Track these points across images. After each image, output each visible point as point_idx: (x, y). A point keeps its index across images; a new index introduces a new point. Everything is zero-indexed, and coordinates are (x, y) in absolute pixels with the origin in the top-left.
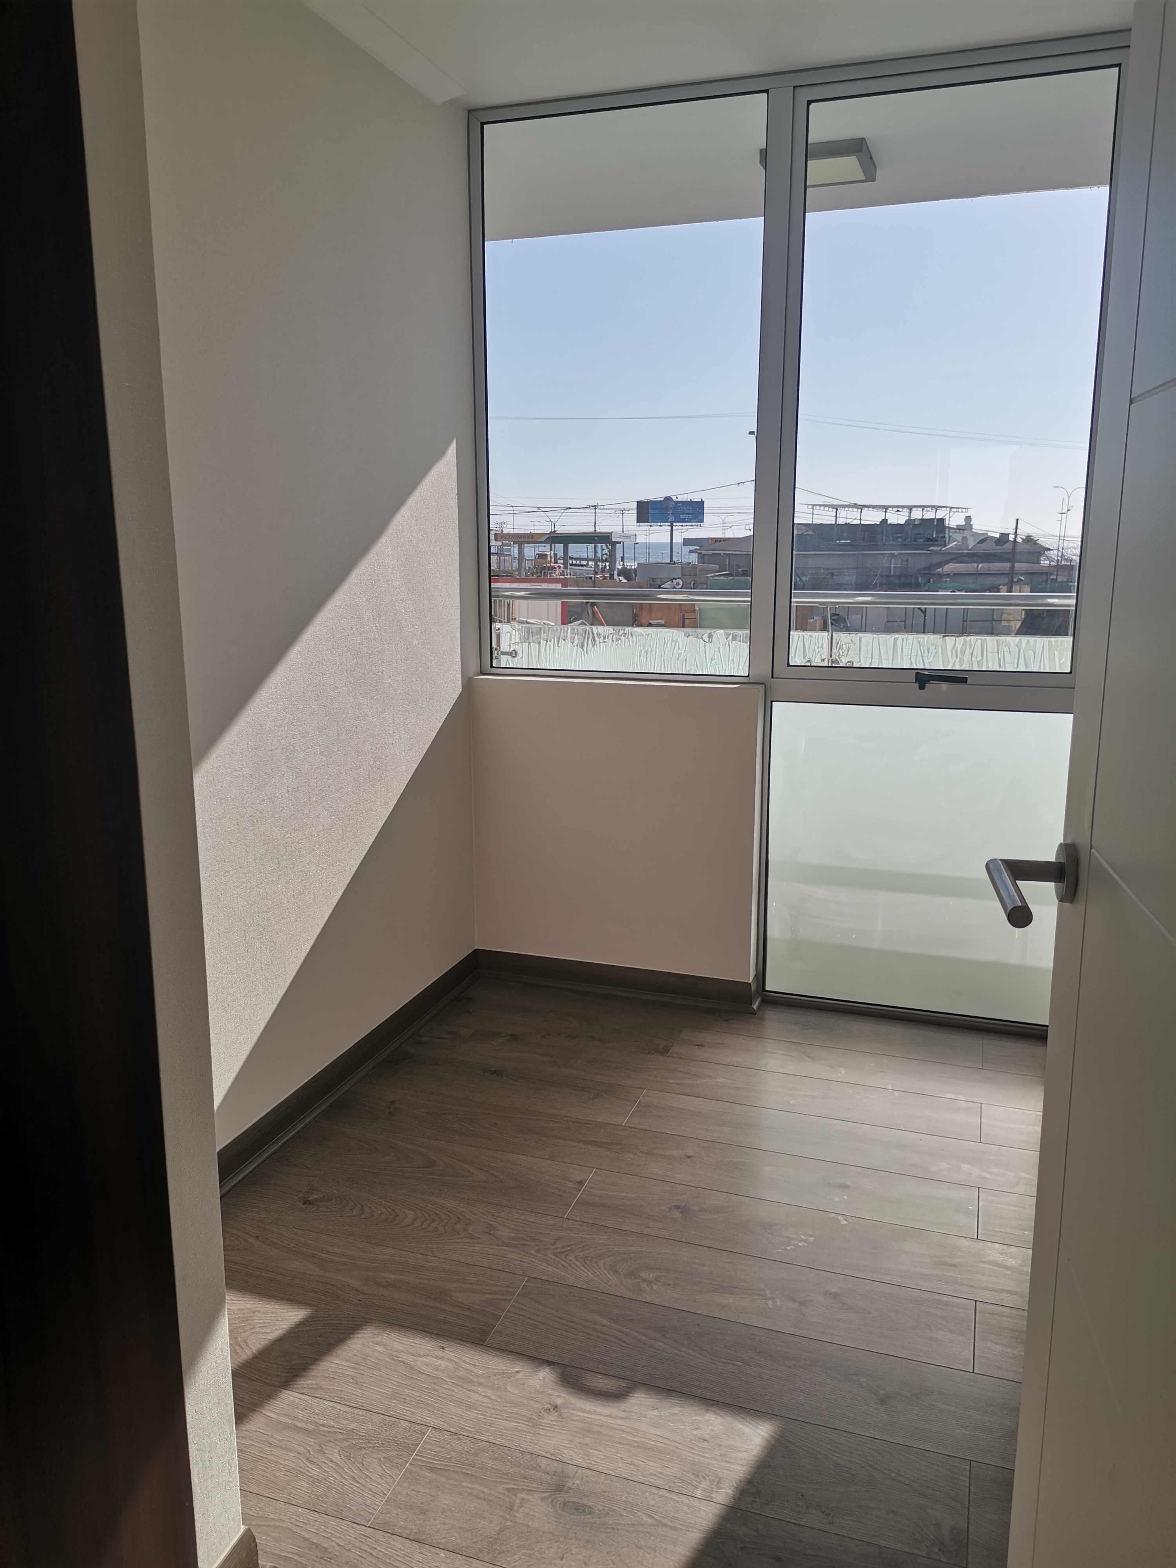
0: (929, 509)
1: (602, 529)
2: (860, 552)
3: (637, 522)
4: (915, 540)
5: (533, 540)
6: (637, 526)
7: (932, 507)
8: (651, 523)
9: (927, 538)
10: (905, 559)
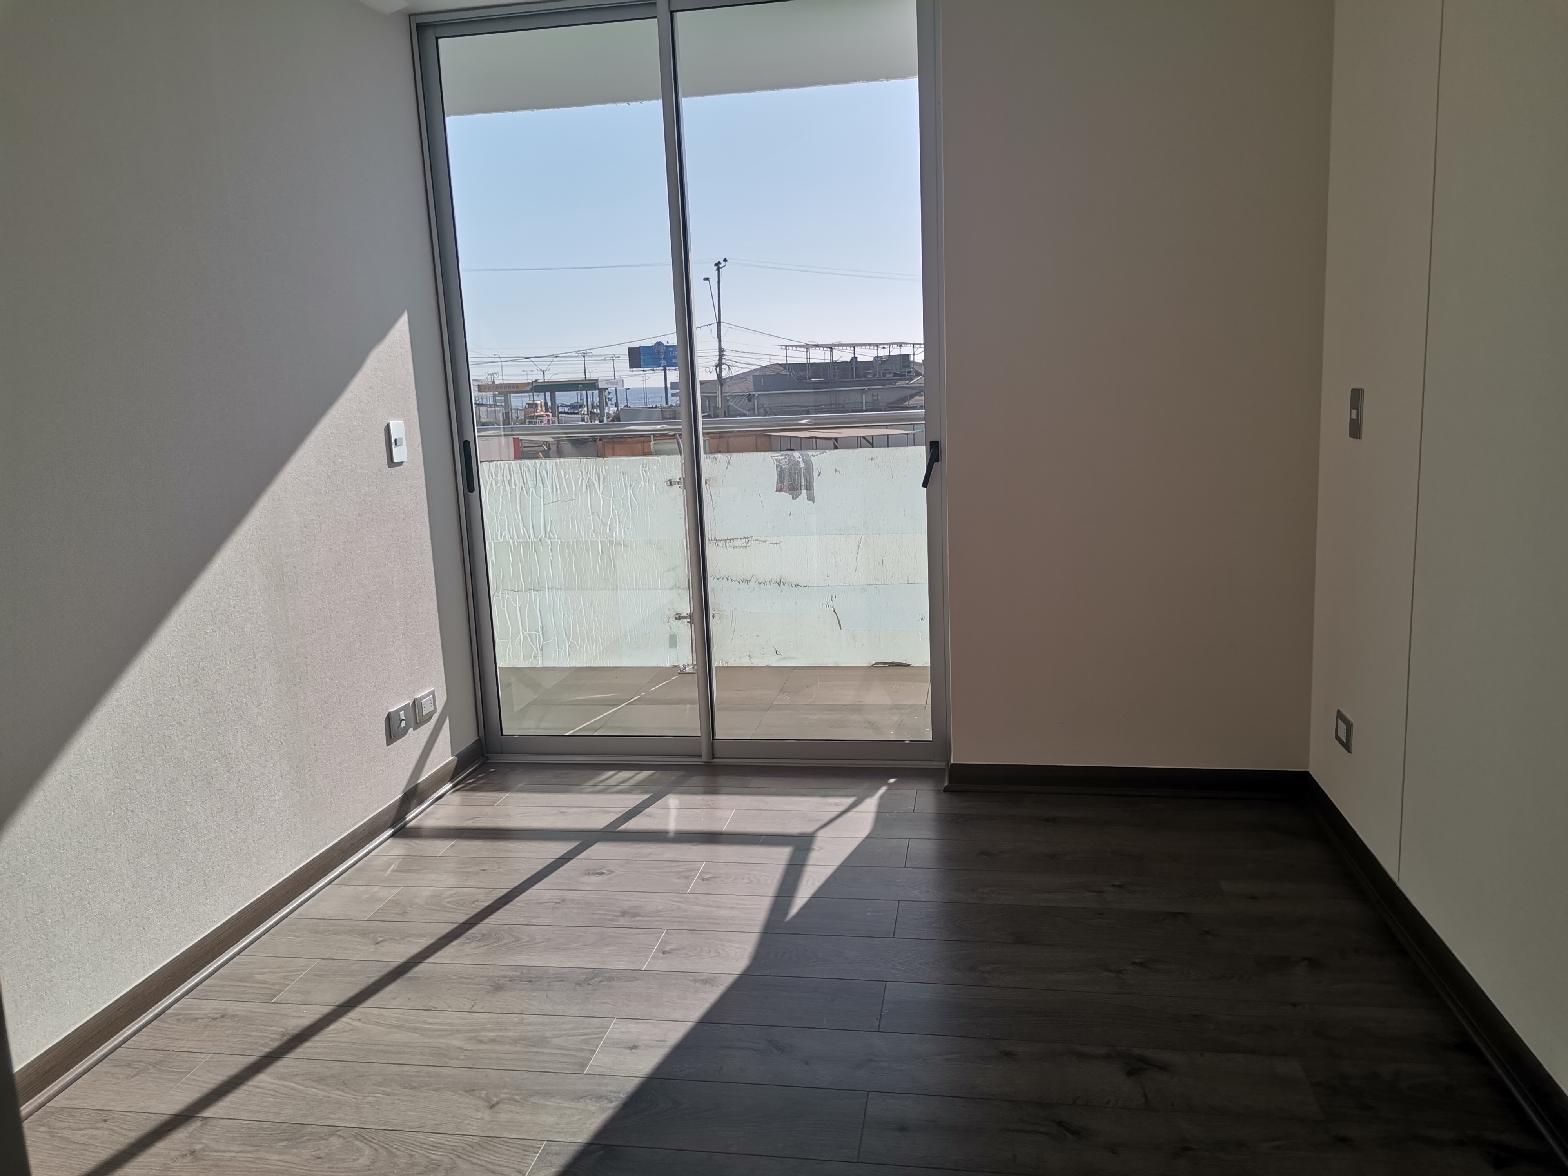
0: (894, 346)
1: (591, 376)
2: (832, 390)
3: (630, 368)
4: (884, 375)
5: (518, 390)
6: (630, 371)
7: (897, 344)
8: (644, 368)
9: (895, 373)
10: (875, 394)
